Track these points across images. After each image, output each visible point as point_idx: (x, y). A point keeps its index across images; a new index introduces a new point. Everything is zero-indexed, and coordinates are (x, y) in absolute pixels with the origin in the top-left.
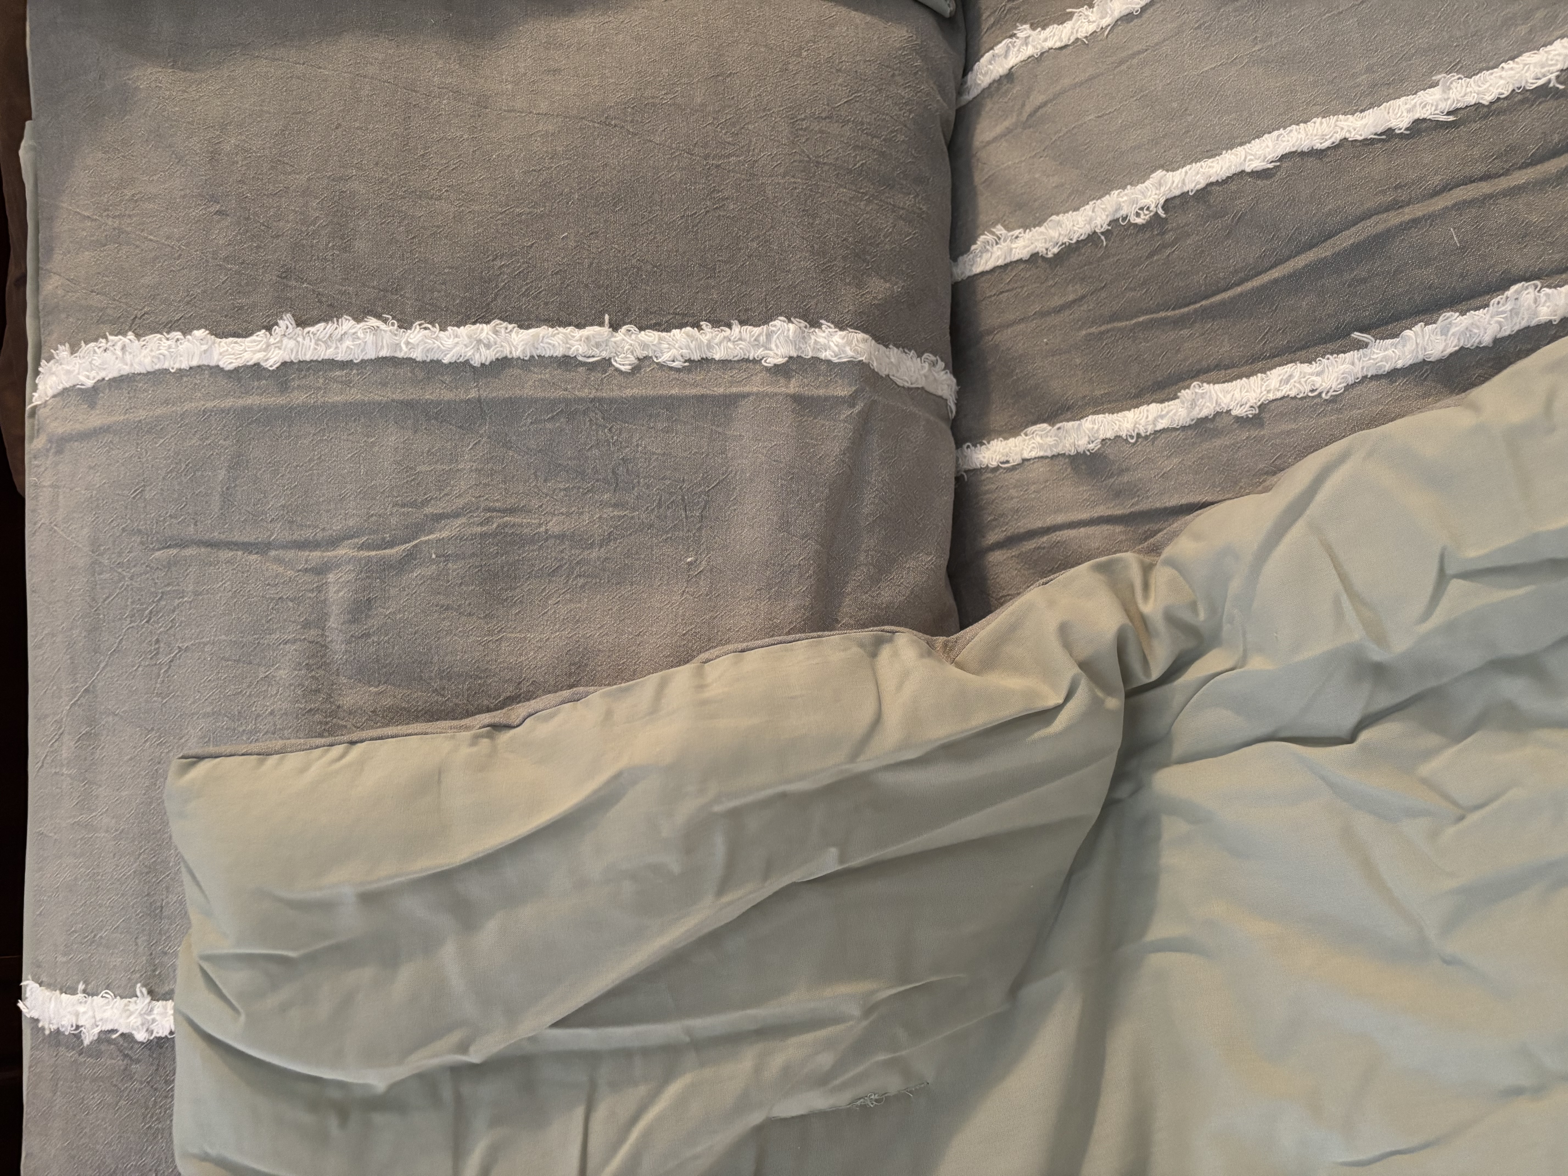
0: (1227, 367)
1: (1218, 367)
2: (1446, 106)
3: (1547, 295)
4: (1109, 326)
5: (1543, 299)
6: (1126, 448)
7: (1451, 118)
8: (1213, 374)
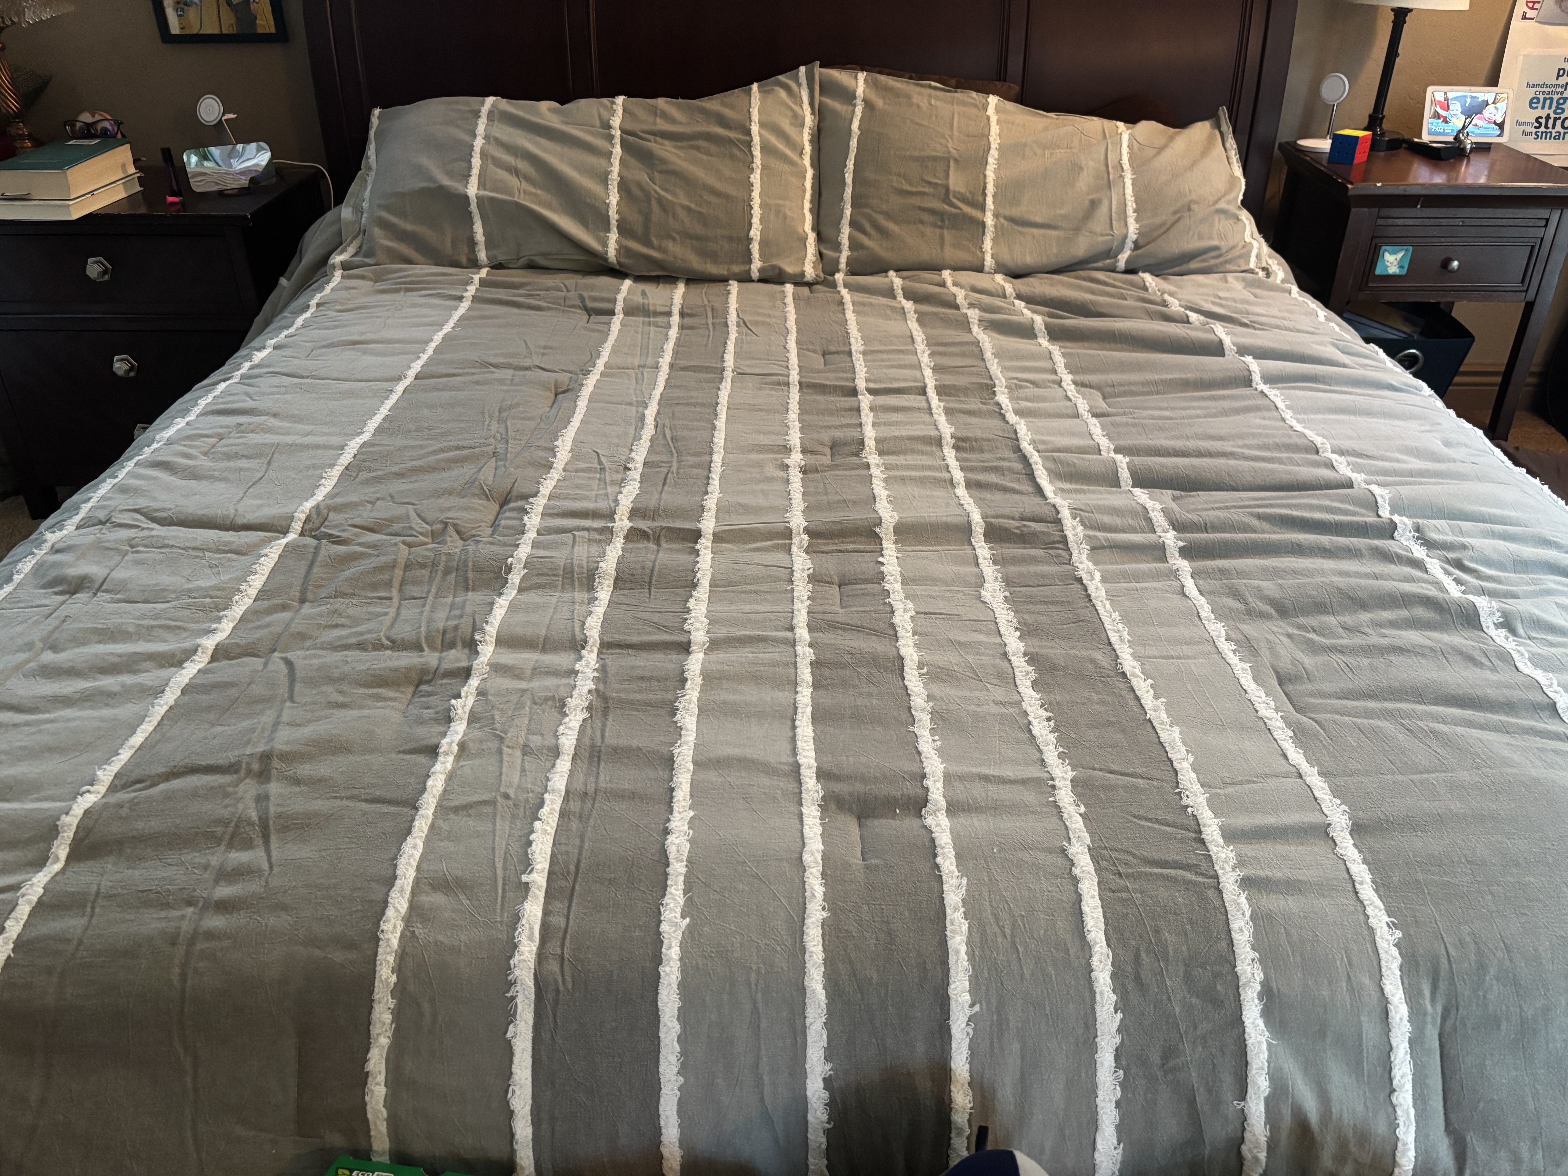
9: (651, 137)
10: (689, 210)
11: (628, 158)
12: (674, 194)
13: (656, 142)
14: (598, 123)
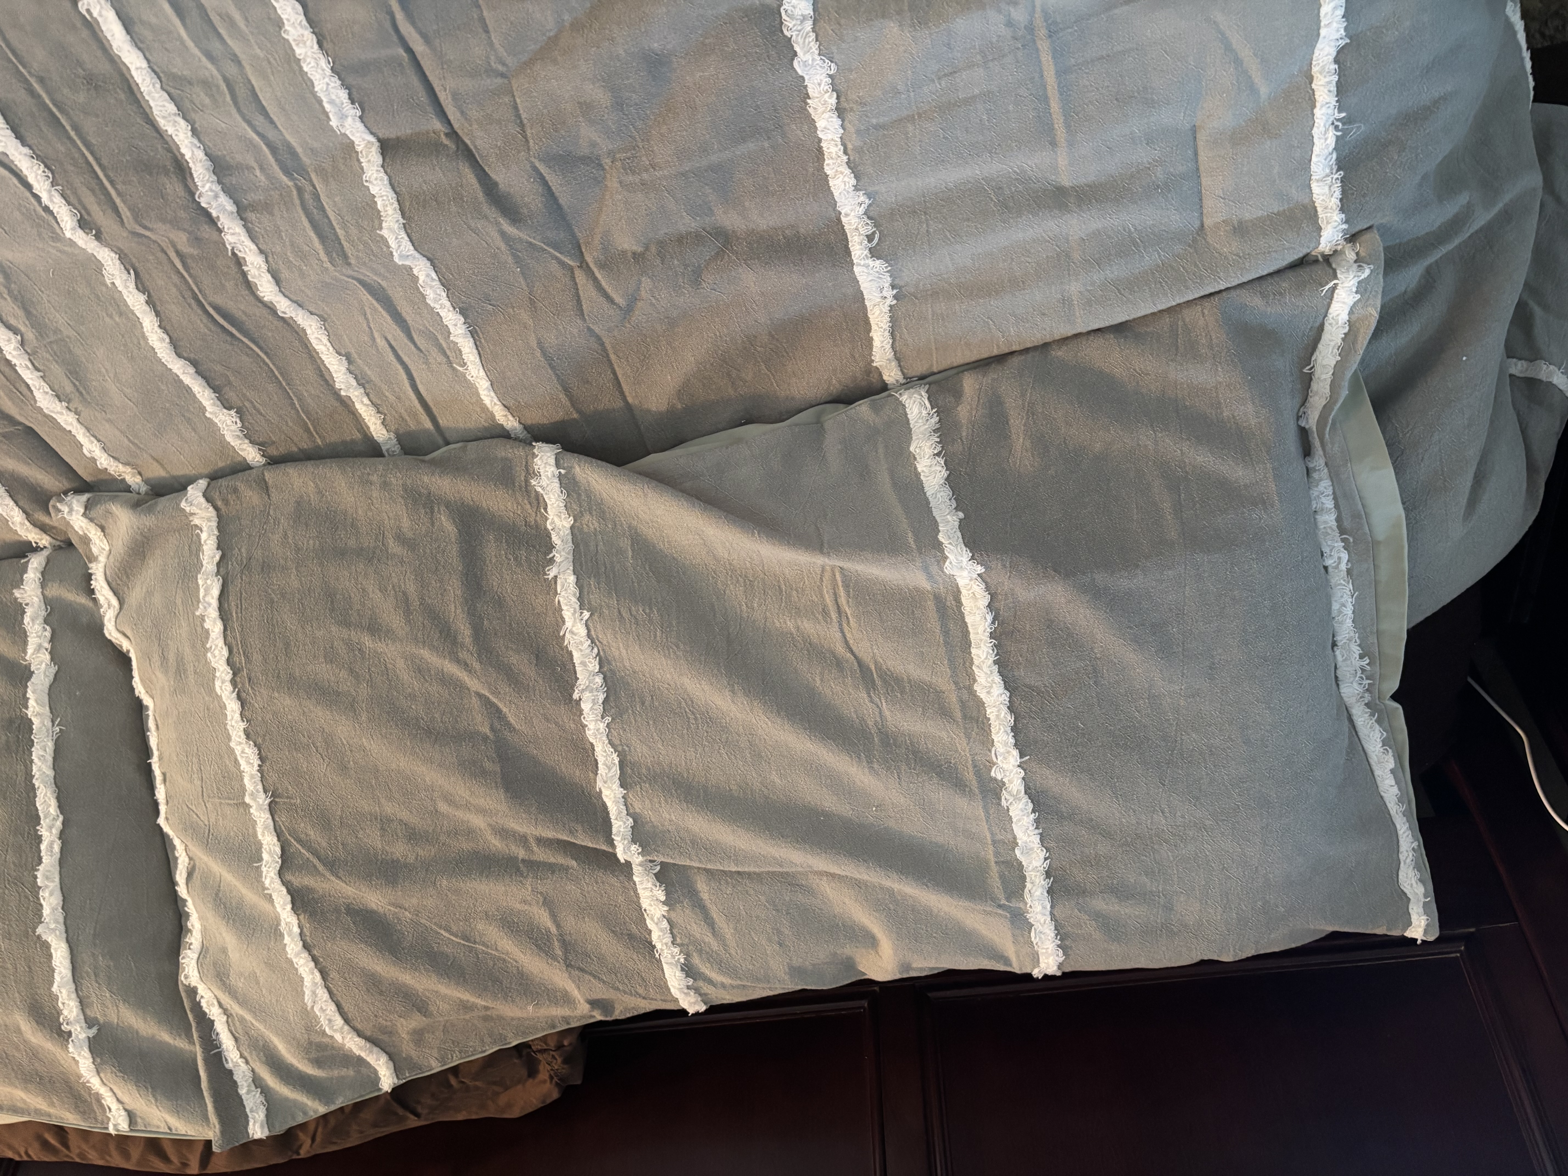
0: (321, 371)
1: (322, 376)
2: (125, 276)
3: (228, 229)
4: (314, 433)
5: (231, 231)
6: (388, 418)
7: (132, 272)
8: (328, 378)
9: (541, 855)
10: (375, 628)
11: (577, 774)
12: (421, 670)
13: (523, 840)
14: (702, 886)
